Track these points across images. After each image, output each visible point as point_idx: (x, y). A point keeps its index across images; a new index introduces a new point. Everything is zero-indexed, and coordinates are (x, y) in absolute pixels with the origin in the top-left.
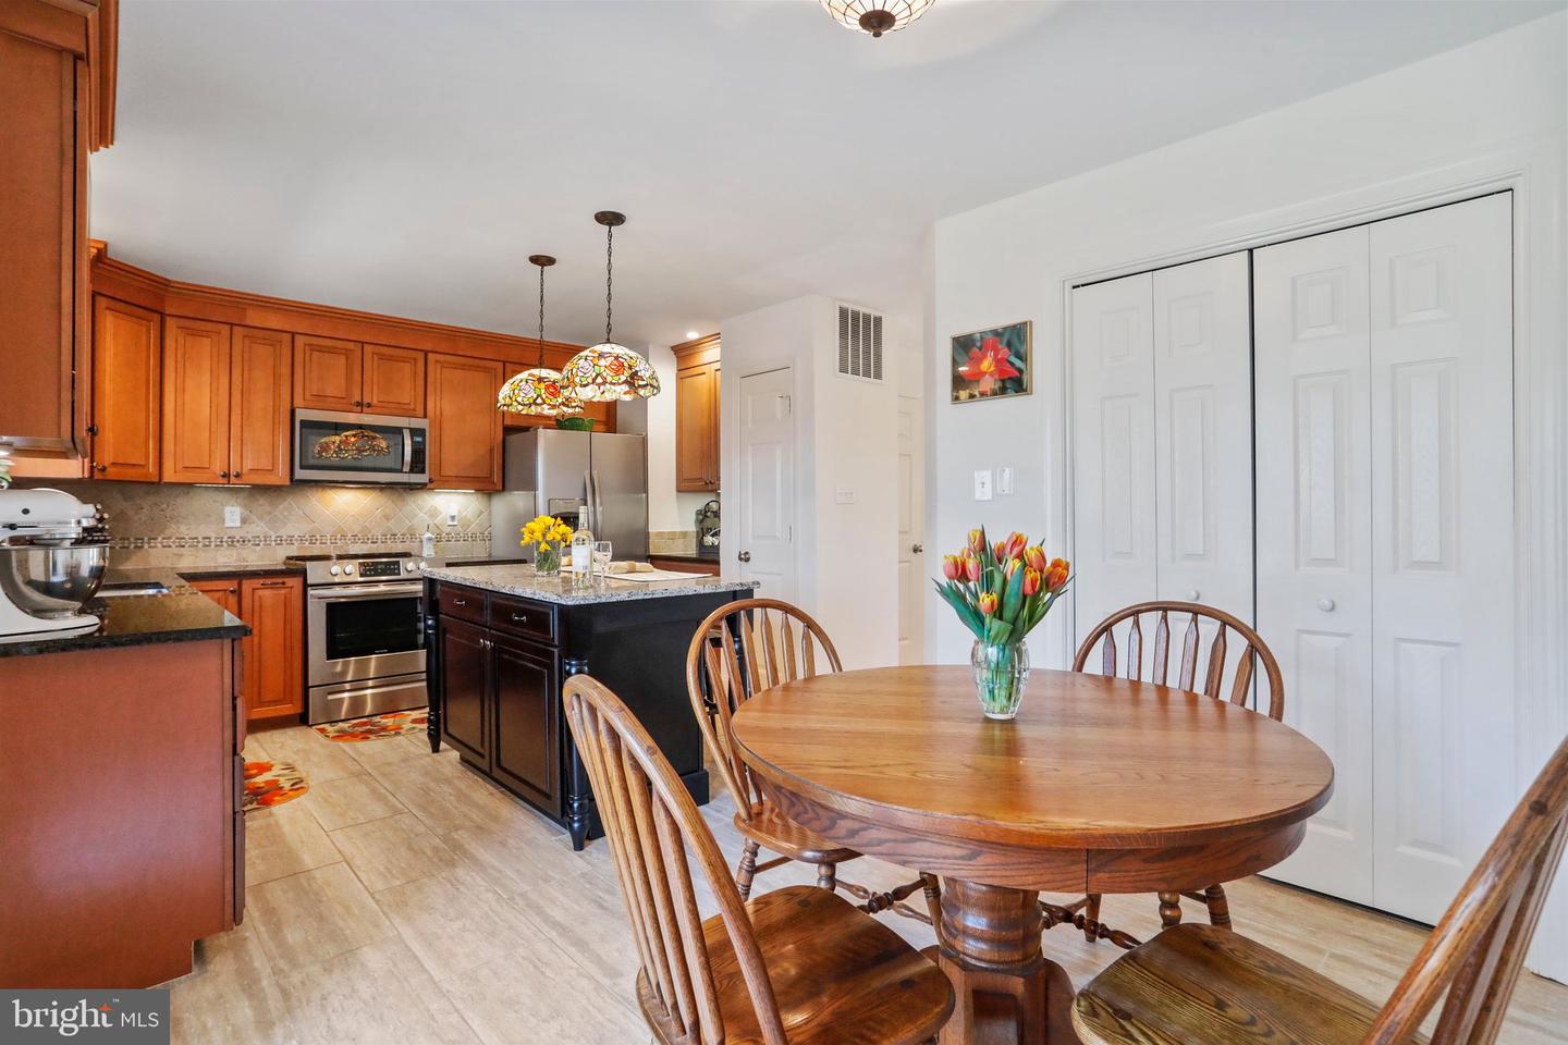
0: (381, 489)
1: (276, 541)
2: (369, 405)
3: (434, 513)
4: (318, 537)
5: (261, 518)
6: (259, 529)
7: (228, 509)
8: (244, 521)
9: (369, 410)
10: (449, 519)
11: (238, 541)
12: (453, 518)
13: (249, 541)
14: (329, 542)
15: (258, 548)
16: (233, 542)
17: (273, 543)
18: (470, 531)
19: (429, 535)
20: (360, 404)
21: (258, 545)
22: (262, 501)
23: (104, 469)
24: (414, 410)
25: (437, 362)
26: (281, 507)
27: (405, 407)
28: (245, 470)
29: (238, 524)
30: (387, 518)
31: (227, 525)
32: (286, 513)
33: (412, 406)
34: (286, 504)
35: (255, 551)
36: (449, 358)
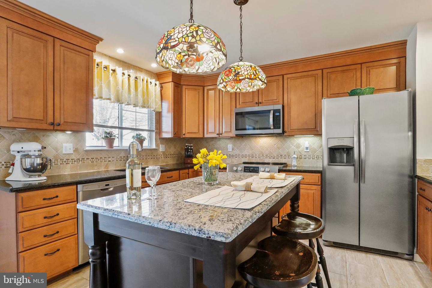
0: (276, 136)
1: (242, 156)
2: (260, 103)
3: (298, 146)
4: (254, 155)
5: (237, 148)
6: (237, 152)
7: (229, 145)
8: (233, 149)
9: (261, 104)
10: (305, 149)
11: (231, 156)
12: (307, 148)
13: (234, 156)
14: (258, 157)
15: (237, 158)
16: (230, 156)
17: (241, 157)
18: (316, 154)
19: (295, 156)
20: (257, 103)
21: (237, 157)
22: (238, 142)
23: (184, 134)
24: (279, 102)
25: (288, 78)
26: (243, 144)
27: (275, 101)
28: (223, 132)
29: (231, 151)
30: (279, 148)
31: (229, 150)
32: (245, 146)
33: (277, 100)
34: (244, 143)
35: (236, 160)
36: (294, 75)
